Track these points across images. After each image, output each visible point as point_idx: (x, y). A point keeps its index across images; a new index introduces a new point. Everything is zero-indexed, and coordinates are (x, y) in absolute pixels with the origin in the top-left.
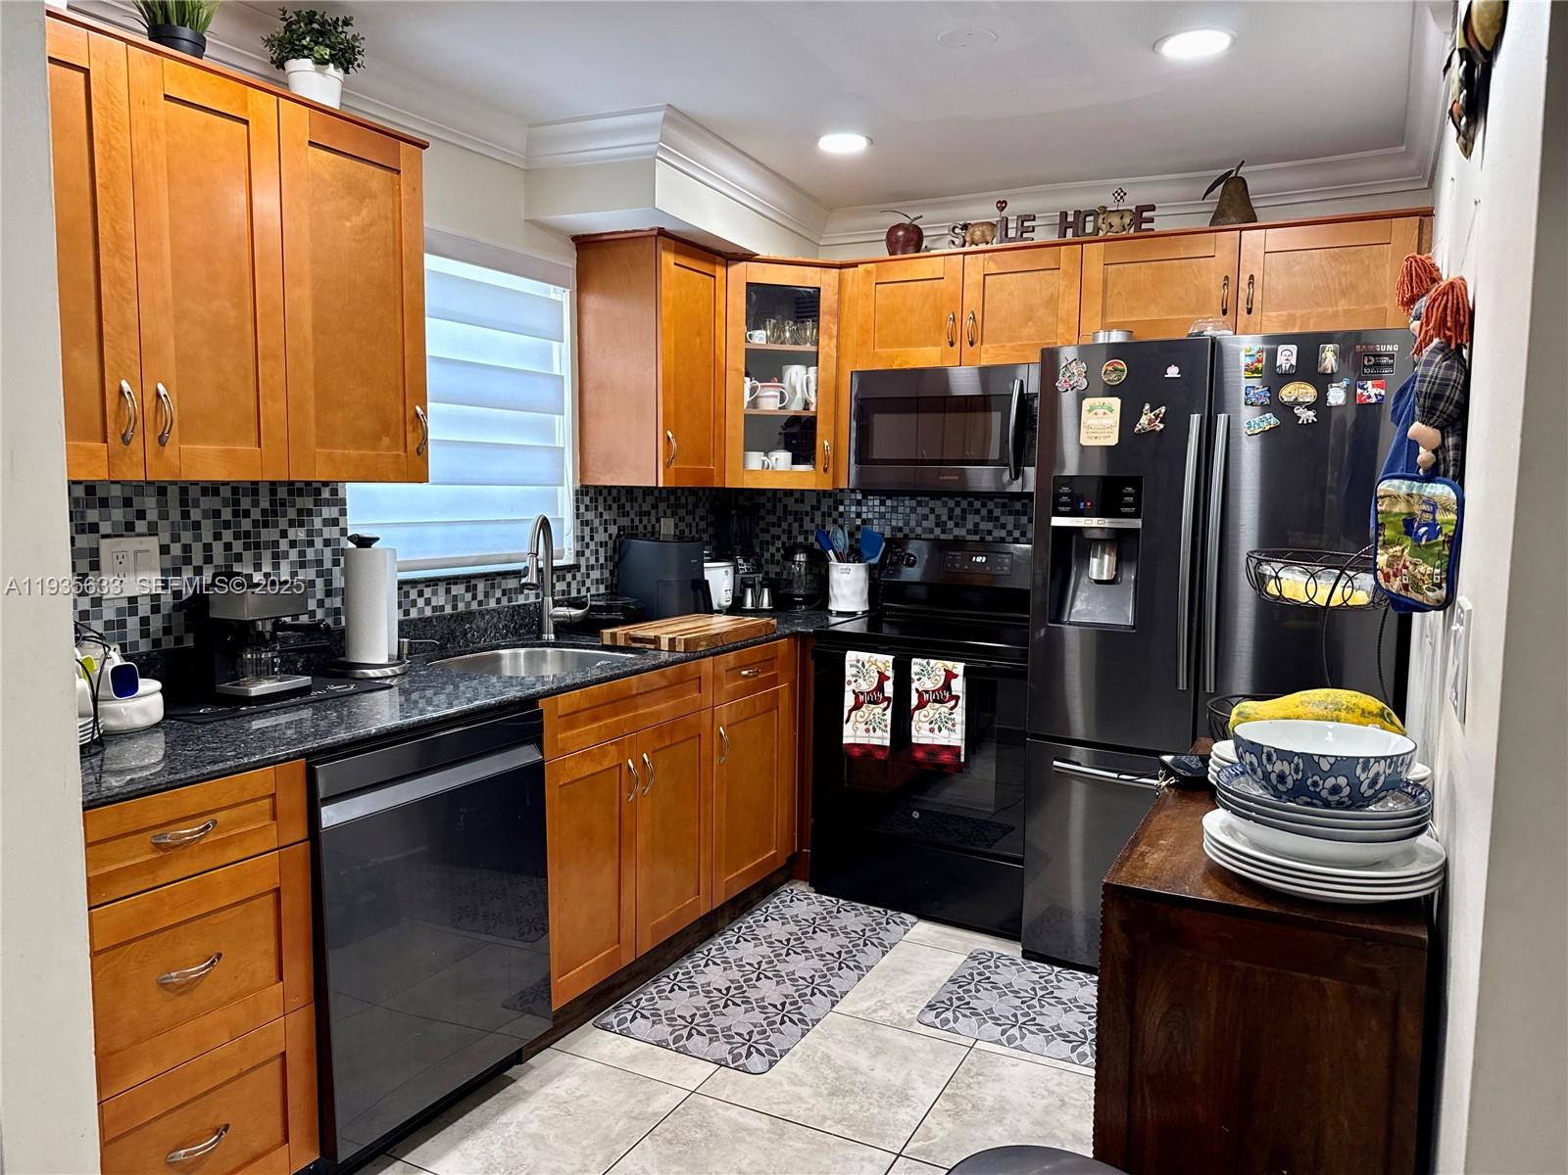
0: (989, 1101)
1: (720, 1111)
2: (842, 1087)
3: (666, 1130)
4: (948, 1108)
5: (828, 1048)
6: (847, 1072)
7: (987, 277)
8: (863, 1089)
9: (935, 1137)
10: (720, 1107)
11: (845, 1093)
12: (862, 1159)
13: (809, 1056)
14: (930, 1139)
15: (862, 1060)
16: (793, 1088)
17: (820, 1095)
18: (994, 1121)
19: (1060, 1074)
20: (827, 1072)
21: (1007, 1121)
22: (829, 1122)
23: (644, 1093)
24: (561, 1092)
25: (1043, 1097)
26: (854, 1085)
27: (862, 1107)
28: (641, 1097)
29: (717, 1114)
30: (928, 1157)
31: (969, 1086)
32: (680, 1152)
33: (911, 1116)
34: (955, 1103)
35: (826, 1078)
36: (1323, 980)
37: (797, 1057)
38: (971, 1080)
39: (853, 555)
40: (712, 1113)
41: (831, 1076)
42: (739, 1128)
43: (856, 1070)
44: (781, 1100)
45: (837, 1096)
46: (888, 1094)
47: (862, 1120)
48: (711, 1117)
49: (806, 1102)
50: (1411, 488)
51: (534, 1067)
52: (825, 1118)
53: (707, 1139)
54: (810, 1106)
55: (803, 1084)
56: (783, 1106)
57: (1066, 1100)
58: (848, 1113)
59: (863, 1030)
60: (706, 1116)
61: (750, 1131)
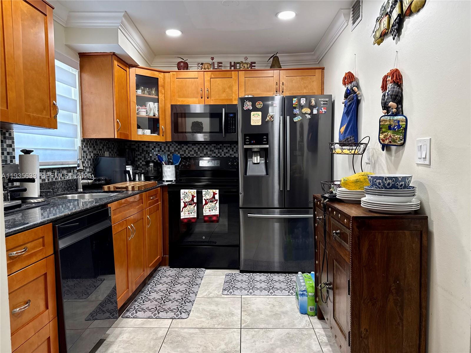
0: (255, 310)
1: (181, 331)
2: (213, 316)
3: (168, 340)
4: (246, 314)
5: (202, 307)
6: (212, 312)
7: (211, 79)
8: (220, 315)
9: (247, 322)
10: (181, 330)
11: (215, 317)
12: (232, 332)
13: (198, 310)
14: (246, 322)
15: (213, 307)
16: (199, 320)
17: (209, 319)
18: (260, 314)
19: (268, 299)
20: (206, 313)
21: (263, 313)
22: (216, 325)
23: (154, 332)
24: (125, 338)
25: (268, 305)
26: (216, 314)
27: (222, 319)
28: (153, 333)
29: (181, 332)
30: (249, 327)
31: (247, 307)
32: (177, 345)
33: (237, 318)
34: (247, 312)
35: (207, 315)
36: (405, 231)
37: (195, 311)
38: (247, 306)
39: (169, 163)
40: (179, 332)
41: (208, 314)
42: (191, 334)
43: (214, 311)
44: (198, 323)
45: (214, 318)
46: (227, 314)
47: (225, 323)
48: (180, 333)
49: (206, 322)
50: (390, 118)
51: (109, 334)
52: (214, 325)
53: (183, 339)
54: (207, 323)
55: (201, 318)
56: (200, 325)
57: (274, 304)
58: (220, 322)
59: (209, 300)
60: (178, 333)
61: (195, 334)
